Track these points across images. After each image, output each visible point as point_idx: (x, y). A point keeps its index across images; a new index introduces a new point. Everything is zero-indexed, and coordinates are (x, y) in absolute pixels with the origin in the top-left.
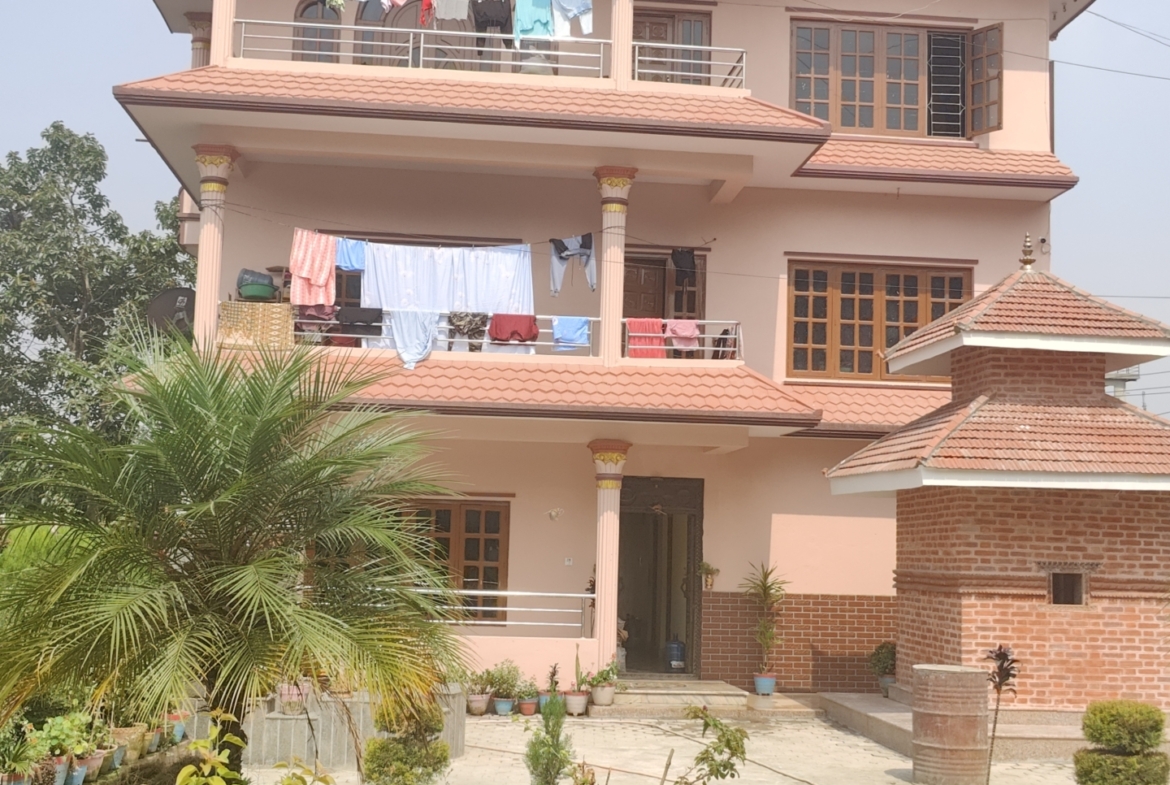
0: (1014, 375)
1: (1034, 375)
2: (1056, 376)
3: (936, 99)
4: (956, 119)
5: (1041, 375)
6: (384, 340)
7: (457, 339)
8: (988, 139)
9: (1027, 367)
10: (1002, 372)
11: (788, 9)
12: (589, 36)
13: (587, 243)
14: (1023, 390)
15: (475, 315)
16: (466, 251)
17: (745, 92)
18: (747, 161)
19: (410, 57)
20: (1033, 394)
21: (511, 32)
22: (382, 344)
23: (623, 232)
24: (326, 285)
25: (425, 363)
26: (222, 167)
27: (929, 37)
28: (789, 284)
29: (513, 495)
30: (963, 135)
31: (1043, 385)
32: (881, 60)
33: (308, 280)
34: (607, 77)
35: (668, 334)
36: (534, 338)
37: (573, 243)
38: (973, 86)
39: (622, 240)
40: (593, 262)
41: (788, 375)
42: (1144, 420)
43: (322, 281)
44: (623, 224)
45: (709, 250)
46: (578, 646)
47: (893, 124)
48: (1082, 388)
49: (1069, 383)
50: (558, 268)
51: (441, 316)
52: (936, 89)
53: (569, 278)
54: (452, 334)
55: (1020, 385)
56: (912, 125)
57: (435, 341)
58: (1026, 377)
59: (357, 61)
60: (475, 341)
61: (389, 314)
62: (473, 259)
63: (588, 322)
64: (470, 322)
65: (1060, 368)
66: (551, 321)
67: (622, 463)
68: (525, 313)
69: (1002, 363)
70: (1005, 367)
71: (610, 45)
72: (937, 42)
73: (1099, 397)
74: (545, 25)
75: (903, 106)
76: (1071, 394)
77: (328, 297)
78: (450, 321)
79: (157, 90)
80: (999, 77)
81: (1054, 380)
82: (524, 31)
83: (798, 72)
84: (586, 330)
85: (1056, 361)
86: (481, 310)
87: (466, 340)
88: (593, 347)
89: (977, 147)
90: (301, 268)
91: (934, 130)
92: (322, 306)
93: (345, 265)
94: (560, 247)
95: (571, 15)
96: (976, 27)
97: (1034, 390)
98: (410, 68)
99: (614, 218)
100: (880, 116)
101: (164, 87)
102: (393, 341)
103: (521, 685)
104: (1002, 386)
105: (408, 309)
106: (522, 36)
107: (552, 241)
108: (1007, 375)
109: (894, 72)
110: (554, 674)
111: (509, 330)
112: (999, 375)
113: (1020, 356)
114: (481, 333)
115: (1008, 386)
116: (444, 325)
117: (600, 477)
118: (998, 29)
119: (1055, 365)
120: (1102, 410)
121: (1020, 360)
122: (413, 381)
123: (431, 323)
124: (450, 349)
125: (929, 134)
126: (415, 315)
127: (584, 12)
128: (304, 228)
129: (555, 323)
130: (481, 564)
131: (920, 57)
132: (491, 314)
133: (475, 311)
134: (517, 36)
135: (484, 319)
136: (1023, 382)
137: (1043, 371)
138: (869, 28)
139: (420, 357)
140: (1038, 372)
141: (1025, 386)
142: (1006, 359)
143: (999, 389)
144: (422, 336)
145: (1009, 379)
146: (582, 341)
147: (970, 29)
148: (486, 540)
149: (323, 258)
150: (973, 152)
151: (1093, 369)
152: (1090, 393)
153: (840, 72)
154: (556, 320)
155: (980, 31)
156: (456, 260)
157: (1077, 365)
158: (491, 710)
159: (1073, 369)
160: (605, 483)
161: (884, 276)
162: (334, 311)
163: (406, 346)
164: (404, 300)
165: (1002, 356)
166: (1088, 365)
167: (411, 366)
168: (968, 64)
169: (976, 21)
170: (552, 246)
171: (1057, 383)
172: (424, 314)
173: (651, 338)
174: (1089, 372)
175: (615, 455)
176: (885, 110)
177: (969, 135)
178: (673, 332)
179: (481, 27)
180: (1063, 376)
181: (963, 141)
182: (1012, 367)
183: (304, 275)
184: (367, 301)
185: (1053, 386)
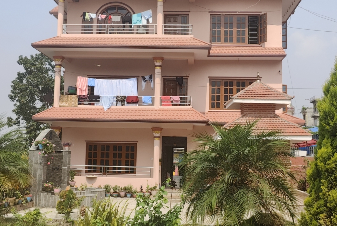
0: (250, 109)
1: (256, 109)
2: (262, 109)
3: (250, 34)
4: (256, 39)
5: (258, 109)
6: (100, 103)
7: (118, 103)
8: (264, 44)
9: (254, 108)
10: (247, 109)
11: (209, 12)
12: (151, 23)
13: (151, 77)
14: (253, 113)
15: (122, 97)
16: (120, 80)
17: (192, 36)
18: (193, 54)
19: (106, 32)
20: (256, 114)
21: (131, 24)
22: (100, 104)
23: (160, 74)
24: (85, 90)
25: (110, 109)
26: (59, 61)
27: (249, 17)
28: (210, 85)
29: (137, 142)
30: (258, 43)
31: (258, 112)
32: (235, 24)
33: (81, 89)
34: (156, 34)
35: (172, 100)
36: (138, 102)
37: (147, 77)
38: (260, 30)
39: (160, 76)
40: (153, 82)
41: (210, 109)
42: (284, 121)
43: (84, 89)
44: (160, 72)
45: (188, 77)
46: (147, 180)
47: (238, 41)
48: (269, 113)
49: (265, 111)
50: (144, 84)
51: (114, 97)
52: (251, 31)
53: (147, 86)
54: (117, 101)
55: (252, 112)
56: (244, 41)
57: (112, 103)
58: (254, 110)
59: (97, 33)
60: (123, 103)
61: (101, 97)
62: (122, 82)
63: (152, 97)
64: (121, 98)
65: (263, 107)
66: (142, 97)
67: (159, 133)
68: (135, 96)
69: (247, 106)
70: (248, 108)
71: (157, 25)
72: (250, 18)
73: (274, 115)
74: (140, 21)
75: (241, 36)
76: (266, 114)
77: (86, 93)
78: (117, 98)
79: (42, 44)
80: (266, 28)
81: (261, 111)
82: (134, 23)
83: (212, 29)
84: (151, 99)
85: (262, 106)
86: (124, 95)
87: (121, 103)
88: (153, 104)
89: (261, 46)
90: (79, 86)
91: (250, 42)
92: (85, 95)
93: (90, 85)
94: (144, 78)
95: (147, 18)
96: (261, 14)
97: (256, 113)
98: (106, 34)
99: (158, 70)
100: (235, 39)
101: (43, 43)
102: (102, 104)
103: (133, 190)
104: (247, 113)
105: (106, 95)
106: (134, 25)
107: (142, 77)
108: (248, 110)
109: (238, 27)
110: (142, 187)
111: (131, 100)
112: (246, 110)
113: (252, 104)
114: (124, 101)
115: (249, 112)
116: (115, 99)
117: (155, 137)
118: (265, 14)
119: (261, 107)
120: (273, 118)
121: (252, 106)
122: (105, 114)
123: (111, 99)
124: (117, 105)
125: (249, 43)
126: (107, 97)
127: (150, 17)
128: (80, 76)
129: (143, 98)
130: (130, 159)
131: (246, 23)
132: (126, 96)
133: (123, 95)
134: (133, 25)
135: (125, 97)
136: (253, 111)
137: (258, 108)
138: (232, 16)
139: (108, 107)
140: (257, 109)
141: (254, 112)
142: (248, 106)
143: (246, 113)
144: (109, 102)
145: (249, 111)
146: (150, 102)
147: (260, 14)
148: (131, 153)
149: (85, 83)
150: (260, 48)
151: (272, 107)
152: (271, 114)
153: (224, 28)
154: (143, 97)
155: (262, 15)
156: (118, 82)
157: (268, 107)
158: (126, 196)
159: (267, 108)
160: (155, 138)
161: (236, 82)
162: (87, 96)
163: (105, 105)
164: (105, 93)
165: (247, 105)
166: (271, 107)
167: (105, 110)
168: (259, 24)
169: (261, 12)
170: (142, 78)
171: (262, 111)
172: (110, 97)
173: (168, 101)
174: (271, 108)
175: (158, 132)
176: (236, 38)
177: (259, 43)
178: (173, 99)
179: (124, 23)
180: (264, 110)
181: (258, 45)
182: (250, 108)
183: (80, 88)
184: (96, 94)
185: (261, 112)
